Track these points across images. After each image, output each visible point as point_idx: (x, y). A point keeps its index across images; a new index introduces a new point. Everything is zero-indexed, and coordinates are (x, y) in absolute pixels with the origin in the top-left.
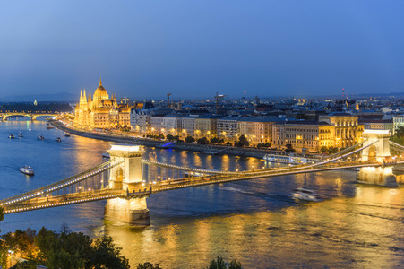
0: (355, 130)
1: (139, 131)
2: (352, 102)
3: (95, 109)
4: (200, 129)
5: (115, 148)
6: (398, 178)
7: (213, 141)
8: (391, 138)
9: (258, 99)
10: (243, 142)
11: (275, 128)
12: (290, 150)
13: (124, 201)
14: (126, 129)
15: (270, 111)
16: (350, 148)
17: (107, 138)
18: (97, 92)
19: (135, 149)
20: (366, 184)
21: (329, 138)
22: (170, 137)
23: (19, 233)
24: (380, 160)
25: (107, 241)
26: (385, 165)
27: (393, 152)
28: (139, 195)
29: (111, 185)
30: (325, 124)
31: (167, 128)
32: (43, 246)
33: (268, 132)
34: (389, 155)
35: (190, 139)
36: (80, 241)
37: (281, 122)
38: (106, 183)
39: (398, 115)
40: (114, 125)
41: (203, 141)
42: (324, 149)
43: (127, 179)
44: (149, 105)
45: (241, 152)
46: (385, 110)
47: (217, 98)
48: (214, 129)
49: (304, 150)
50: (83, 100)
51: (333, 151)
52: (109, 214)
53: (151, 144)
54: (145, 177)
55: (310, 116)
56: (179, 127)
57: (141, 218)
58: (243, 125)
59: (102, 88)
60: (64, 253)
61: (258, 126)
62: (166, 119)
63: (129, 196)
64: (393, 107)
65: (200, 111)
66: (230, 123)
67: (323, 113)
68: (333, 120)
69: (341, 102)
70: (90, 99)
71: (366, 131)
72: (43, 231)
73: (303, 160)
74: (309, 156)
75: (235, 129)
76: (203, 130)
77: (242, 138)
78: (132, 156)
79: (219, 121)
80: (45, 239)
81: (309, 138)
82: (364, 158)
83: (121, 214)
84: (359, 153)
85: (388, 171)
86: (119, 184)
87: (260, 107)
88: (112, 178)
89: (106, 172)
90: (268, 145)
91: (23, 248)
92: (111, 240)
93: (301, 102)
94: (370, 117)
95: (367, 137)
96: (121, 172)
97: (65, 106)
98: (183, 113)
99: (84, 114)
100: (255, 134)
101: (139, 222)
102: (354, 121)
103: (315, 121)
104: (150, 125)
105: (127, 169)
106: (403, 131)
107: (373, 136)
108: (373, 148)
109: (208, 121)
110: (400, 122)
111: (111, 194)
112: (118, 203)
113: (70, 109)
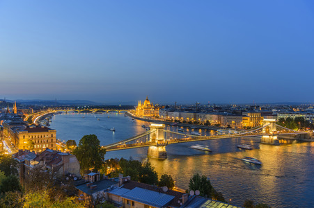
0: (259, 119)
1: (163, 118)
2: (258, 107)
3: (145, 108)
4: (189, 117)
5: (153, 125)
6: (280, 141)
7: (195, 123)
8: (277, 123)
9: (215, 105)
10: (208, 123)
11: (222, 118)
12: (229, 127)
13: (156, 147)
14: (157, 117)
15: (220, 110)
16: (257, 127)
17: (149, 121)
18: (146, 101)
19: (161, 125)
20: (264, 143)
21: (247, 122)
22: (176, 121)
23: (112, 159)
24: (271, 133)
25: (148, 164)
26: (274, 135)
27: (277, 129)
28: (163, 145)
29: (151, 141)
30: (245, 116)
31: (175, 116)
32: (122, 166)
33: (219, 119)
34: (275, 130)
35: (184, 122)
36: (137, 164)
37: (225, 115)
38: (149, 140)
39: (280, 112)
40: (152, 115)
41: (190, 123)
42: (245, 127)
43: (157, 139)
44: (167, 107)
45: (207, 127)
46: (273, 110)
47: (197, 104)
48: (195, 118)
49: (236, 127)
50: (139, 105)
51: (249, 128)
52: (150, 153)
53: (168, 123)
54: (165, 138)
55: (238, 113)
56: (180, 117)
57: (163, 155)
58: (208, 116)
59: (147, 100)
60: (130, 169)
61: (215, 116)
62: (174, 113)
63: (158, 146)
64: (277, 109)
65: (189, 110)
66: (202, 115)
67: (244, 111)
68: (249, 115)
69: (253, 107)
70: (142, 104)
71: (265, 120)
72: (122, 159)
73: (235, 132)
74: (238, 130)
75: (205, 118)
76: (190, 118)
77: (208, 121)
78: (160, 128)
79: (197, 114)
80: (123, 162)
81: (238, 122)
82: (264, 132)
83: (154, 153)
84: (261, 129)
85: (275, 138)
86: (154, 140)
87: (215, 108)
88: (151, 137)
89: (149, 135)
90: (219, 125)
91: (114, 166)
92: (150, 164)
93: (234, 106)
94: (267, 113)
95: (265, 122)
96: (155, 135)
97: (132, 107)
98: (182, 111)
99: (140, 110)
100: (213, 120)
102: (259, 115)
103: (241, 115)
104: (167, 115)
105: (157, 134)
106: (282, 120)
107: (268, 122)
108: (268, 127)
109: (192, 114)
110: (280, 116)
111: (150, 144)
112: (153, 148)
113: (134, 108)
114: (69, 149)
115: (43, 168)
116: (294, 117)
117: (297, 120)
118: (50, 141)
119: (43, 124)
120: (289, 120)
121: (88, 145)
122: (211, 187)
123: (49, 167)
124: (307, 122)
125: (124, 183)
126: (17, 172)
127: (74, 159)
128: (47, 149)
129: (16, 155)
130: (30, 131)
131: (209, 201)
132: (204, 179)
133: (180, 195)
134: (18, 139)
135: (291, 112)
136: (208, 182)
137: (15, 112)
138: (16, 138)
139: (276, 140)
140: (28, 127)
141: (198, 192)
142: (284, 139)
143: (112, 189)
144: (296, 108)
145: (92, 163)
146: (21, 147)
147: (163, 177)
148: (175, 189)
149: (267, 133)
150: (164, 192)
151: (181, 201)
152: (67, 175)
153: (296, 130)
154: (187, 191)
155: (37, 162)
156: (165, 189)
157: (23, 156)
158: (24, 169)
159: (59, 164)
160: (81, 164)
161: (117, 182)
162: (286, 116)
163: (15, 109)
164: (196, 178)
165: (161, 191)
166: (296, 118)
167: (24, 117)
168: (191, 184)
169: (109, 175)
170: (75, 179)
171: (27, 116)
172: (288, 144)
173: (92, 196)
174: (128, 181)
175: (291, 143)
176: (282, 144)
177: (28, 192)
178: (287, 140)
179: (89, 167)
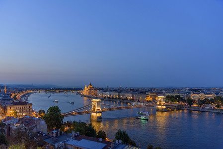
0: (156, 96)
1: (99, 95)
2: (154, 89)
3: (89, 90)
4: (115, 95)
5: (93, 100)
7: (119, 98)
8: (165, 98)
11: (135, 96)
12: (139, 101)
14: (96, 95)
15: (133, 91)
16: (154, 101)
17: (91, 97)
19: (99, 100)
20: (159, 111)
21: (149, 99)
22: (108, 97)
23: (68, 122)
24: (162, 104)
25: (91, 124)
26: (164, 106)
27: (166, 102)
28: (99, 113)
30: (148, 94)
32: (74, 126)
33: (133, 96)
34: (164, 103)
36: (84, 124)
37: (136, 94)
38: (91, 109)
39: (167, 93)
40: (93, 94)
41: (116, 98)
42: (147, 101)
43: (96, 108)
44: (102, 89)
45: (126, 101)
46: (163, 91)
47: (120, 87)
48: (119, 96)
50: (86, 88)
51: (149, 102)
52: (92, 117)
53: (103, 99)
54: (101, 108)
55: (144, 92)
56: (110, 95)
57: (100, 118)
58: (126, 94)
60: (79, 128)
61: (130, 95)
62: (107, 93)
63: (97, 113)
64: (165, 90)
65: (115, 91)
66: (123, 94)
67: (147, 92)
68: (150, 94)
69: (152, 89)
72: (74, 122)
73: (142, 104)
74: (143, 102)
75: (124, 95)
77: (126, 98)
78: (98, 102)
79: (120, 93)
81: (143, 98)
82: (158, 104)
83: (94, 117)
84: (157, 102)
85: (165, 107)
86: (94, 109)
87: (131, 90)
88: (92, 108)
90: (133, 100)
91: (69, 126)
93: (141, 89)
94: (159, 93)
95: (159, 98)
96: (95, 106)
97: (81, 89)
98: (111, 91)
99: (86, 91)
100: (130, 97)
101: (99, 120)
102: (155, 94)
103: (145, 94)
104: (102, 94)
105: (96, 105)
106: (168, 97)
107: (160, 98)
108: (160, 101)
109: (117, 93)
110: (167, 94)
111: (92, 112)
112: (94, 114)
113: (82, 90)
114: (40, 115)
115: (22, 128)
116: (174, 95)
117: (177, 97)
118: (28, 110)
119: (23, 100)
120: (172, 97)
121: (53, 113)
122: (128, 138)
123: (26, 128)
124: (182, 98)
125: (75, 136)
126: (4, 131)
127: (43, 122)
128: (26, 115)
129: (5, 120)
130: (15, 104)
131: (127, 146)
132: (124, 133)
133: (110, 143)
134: (7, 110)
135: (173, 92)
136: (127, 135)
137: (6, 92)
138: (5, 109)
139: (165, 109)
140: (14, 102)
141: (120, 141)
142: (169, 108)
143: (68, 141)
144: (175, 90)
145: (55, 124)
146: (8, 115)
147: (99, 132)
148: (107, 139)
149: (160, 105)
150: (100, 142)
151: (111, 147)
152: (39, 133)
153: (176, 103)
154: (114, 141)
155: (18, 125)
156: (101, 140)
157: (9, 121)
158: (9, 129)
159: (33, 125)
160: (48, 125)
161: (70, 136)
162: (170, 95)
163: (5, 90)
164: (119, 132)
165: (98, 141)
166: (176, 96)
167: (11, 95)
168: (117, 136)
169: (66, 132)
170: (44, 135)
171: (13, 95)
172: (171, 111)
173: (54, 146)
174: (78, 135)
175: (173, 110)
176: (168, 111)
177: (11, 145)
178: (171, 108)
179: (53, 127)
